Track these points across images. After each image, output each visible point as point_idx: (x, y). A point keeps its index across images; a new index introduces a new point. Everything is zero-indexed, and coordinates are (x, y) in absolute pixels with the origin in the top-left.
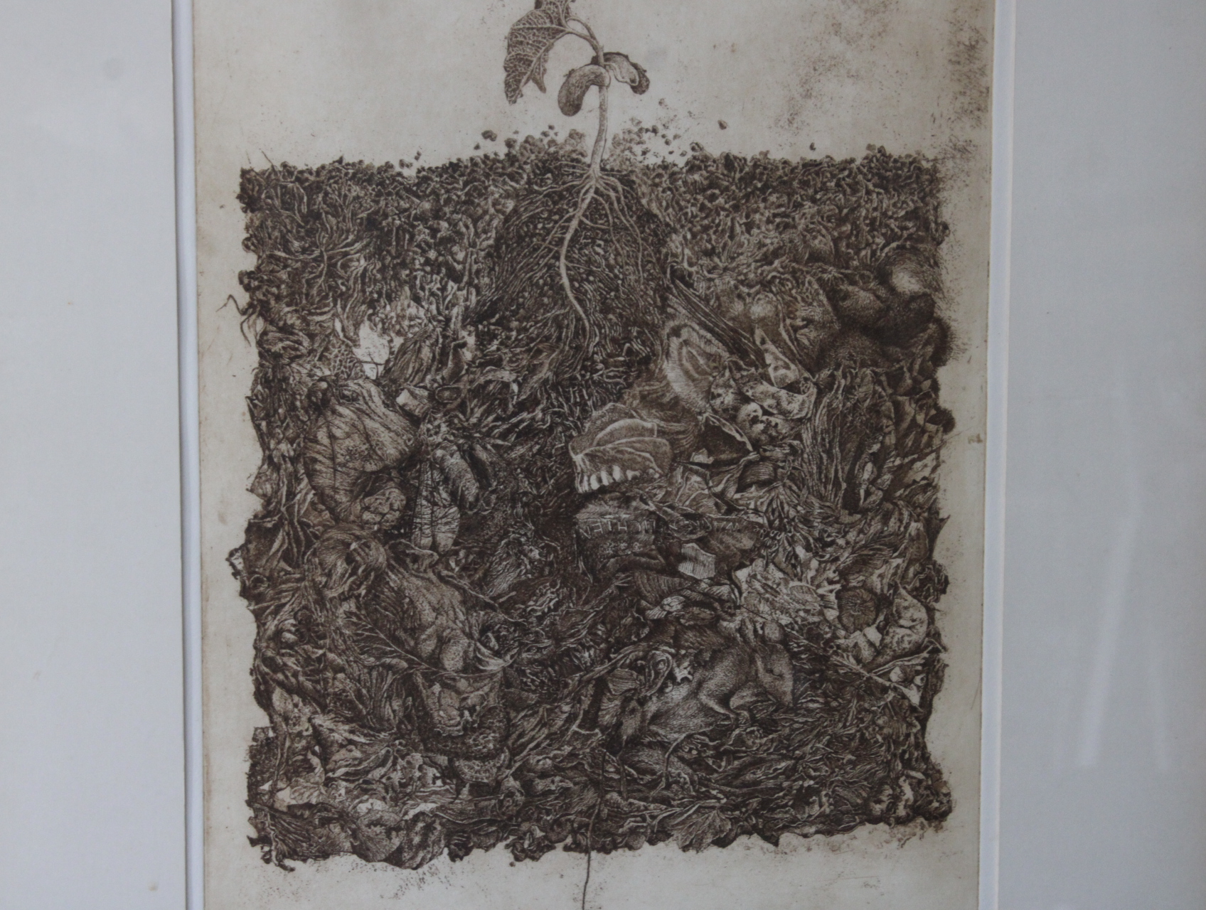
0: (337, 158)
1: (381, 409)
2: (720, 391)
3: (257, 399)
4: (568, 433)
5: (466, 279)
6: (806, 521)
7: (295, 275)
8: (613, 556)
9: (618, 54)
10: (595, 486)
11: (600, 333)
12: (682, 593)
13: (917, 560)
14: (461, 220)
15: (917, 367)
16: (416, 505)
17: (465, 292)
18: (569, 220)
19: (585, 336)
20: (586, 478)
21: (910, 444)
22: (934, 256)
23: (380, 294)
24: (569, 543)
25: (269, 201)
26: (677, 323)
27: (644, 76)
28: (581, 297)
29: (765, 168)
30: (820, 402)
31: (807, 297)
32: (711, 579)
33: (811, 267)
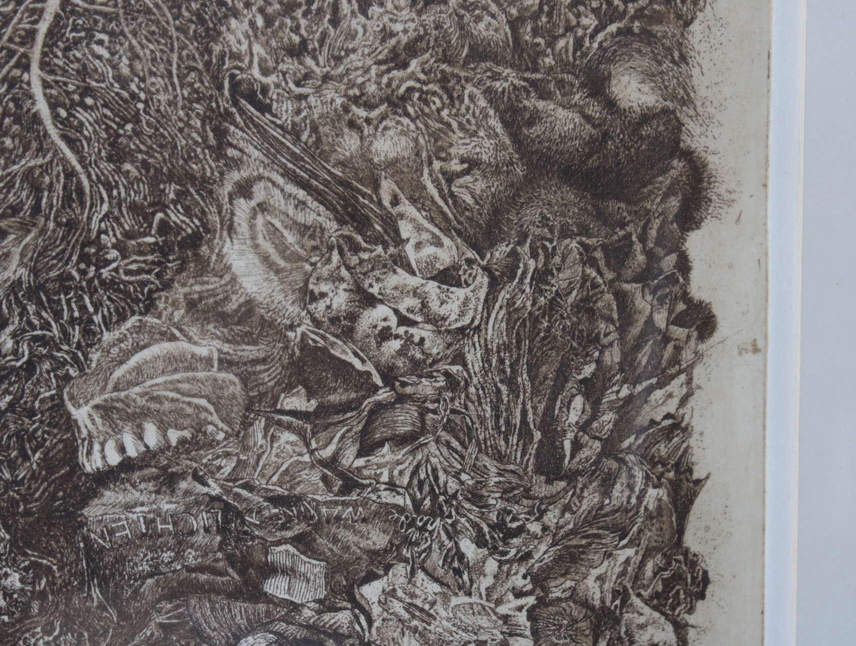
2: (324, 287)
4: (59, 373)
6: (476, 497)
8: (151, 575)
10: (114, 459)
11: (110, 196)
12: (271, 627)
13: (657, 549)
15: (653, 233)
19: (82, 204)
20: (97, 447)
21: (644, 362)
22: (680, 45)
24: (73, 557)
26: (245, 174)
28: (72, 134)
30: (495, 300)
31: (468, 121)
32: (320, 601)
33: (474, 69)
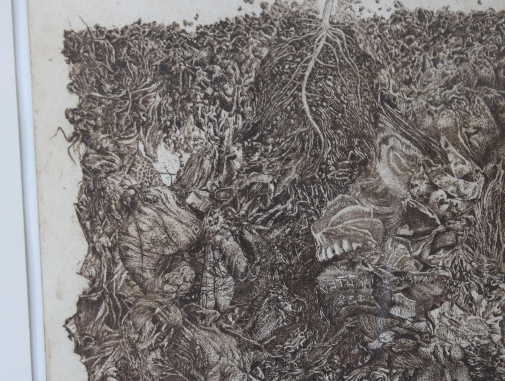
0: (136, 20)
1: (175, 208)
2: (417, 182)
3: (83, 204)
4: (310, 218)
6: (478, 272)
7: (108, 111)
8: (344, 306)
10: (330, 255)
11: (332, 144)
12: (393, 329)
14: (230, 64)
16: (202, 277)
17: (234, 118)
18: (308, 61)
19: (321, 148)
20: (323, 250)
23: (172, 122)
24: (313, 297)
25: (86, 54)
26: (386, 134)
28: (318, 118)
29: (447, 19)
30: (487, 187)
31: (477, 111)
32: (413, 318)
33: (479, 89)
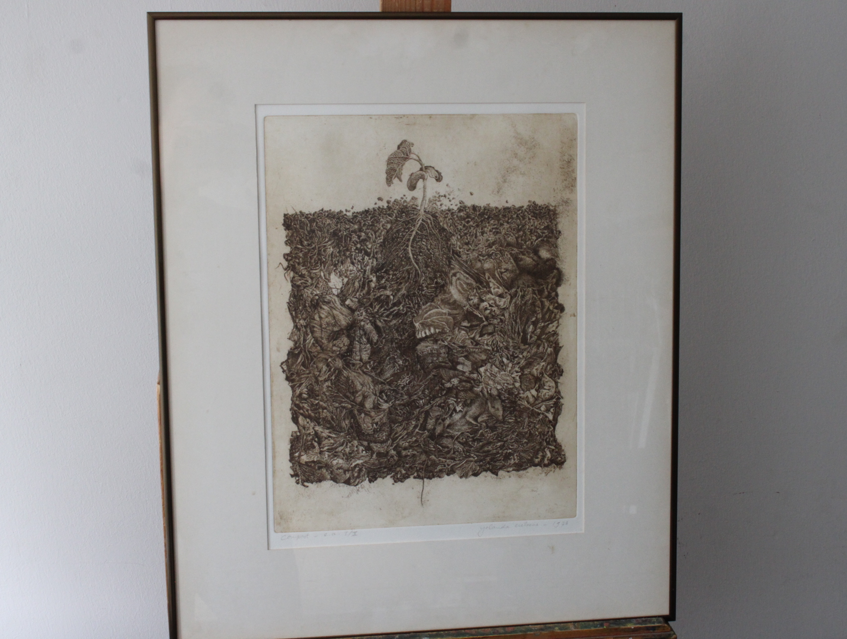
0: (321, 209)
1: (340, 307)
2: (472, 298)
3: (291, 303)
4: (412, 315)
5: (372, 255)
6: (507, 348)
7: (305, 255)
8: (431, 363)
9: (430, 167)
10: (424, 335)
11: (425, 275)
12: (459, 377)
13: (551, 363)
14: (370, 232)
15: (549, 287)
16: (354, 344)
17: (371, 260)
18: (412, 231)
19: (419, 277)
20: (420, 332)
21: (547, 317)
22: (556, 244)
23: (338, 261)
24: (414, 358)
25: (295, 226)
26: (455, 271)
27: (441, 175)
28: (417, 261)
29: (489, 210)
30: (512, 302)
31: (506, 260)
32: (470, 371)
33: (507, 248)
